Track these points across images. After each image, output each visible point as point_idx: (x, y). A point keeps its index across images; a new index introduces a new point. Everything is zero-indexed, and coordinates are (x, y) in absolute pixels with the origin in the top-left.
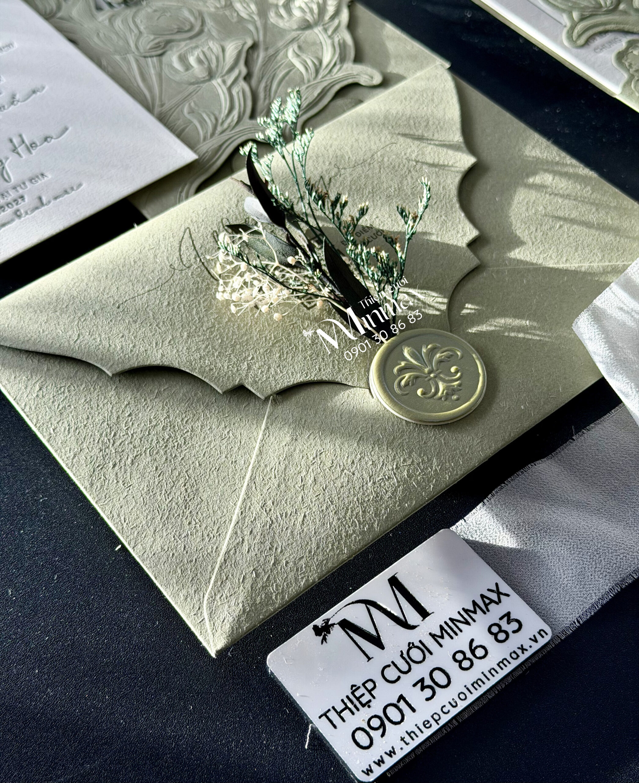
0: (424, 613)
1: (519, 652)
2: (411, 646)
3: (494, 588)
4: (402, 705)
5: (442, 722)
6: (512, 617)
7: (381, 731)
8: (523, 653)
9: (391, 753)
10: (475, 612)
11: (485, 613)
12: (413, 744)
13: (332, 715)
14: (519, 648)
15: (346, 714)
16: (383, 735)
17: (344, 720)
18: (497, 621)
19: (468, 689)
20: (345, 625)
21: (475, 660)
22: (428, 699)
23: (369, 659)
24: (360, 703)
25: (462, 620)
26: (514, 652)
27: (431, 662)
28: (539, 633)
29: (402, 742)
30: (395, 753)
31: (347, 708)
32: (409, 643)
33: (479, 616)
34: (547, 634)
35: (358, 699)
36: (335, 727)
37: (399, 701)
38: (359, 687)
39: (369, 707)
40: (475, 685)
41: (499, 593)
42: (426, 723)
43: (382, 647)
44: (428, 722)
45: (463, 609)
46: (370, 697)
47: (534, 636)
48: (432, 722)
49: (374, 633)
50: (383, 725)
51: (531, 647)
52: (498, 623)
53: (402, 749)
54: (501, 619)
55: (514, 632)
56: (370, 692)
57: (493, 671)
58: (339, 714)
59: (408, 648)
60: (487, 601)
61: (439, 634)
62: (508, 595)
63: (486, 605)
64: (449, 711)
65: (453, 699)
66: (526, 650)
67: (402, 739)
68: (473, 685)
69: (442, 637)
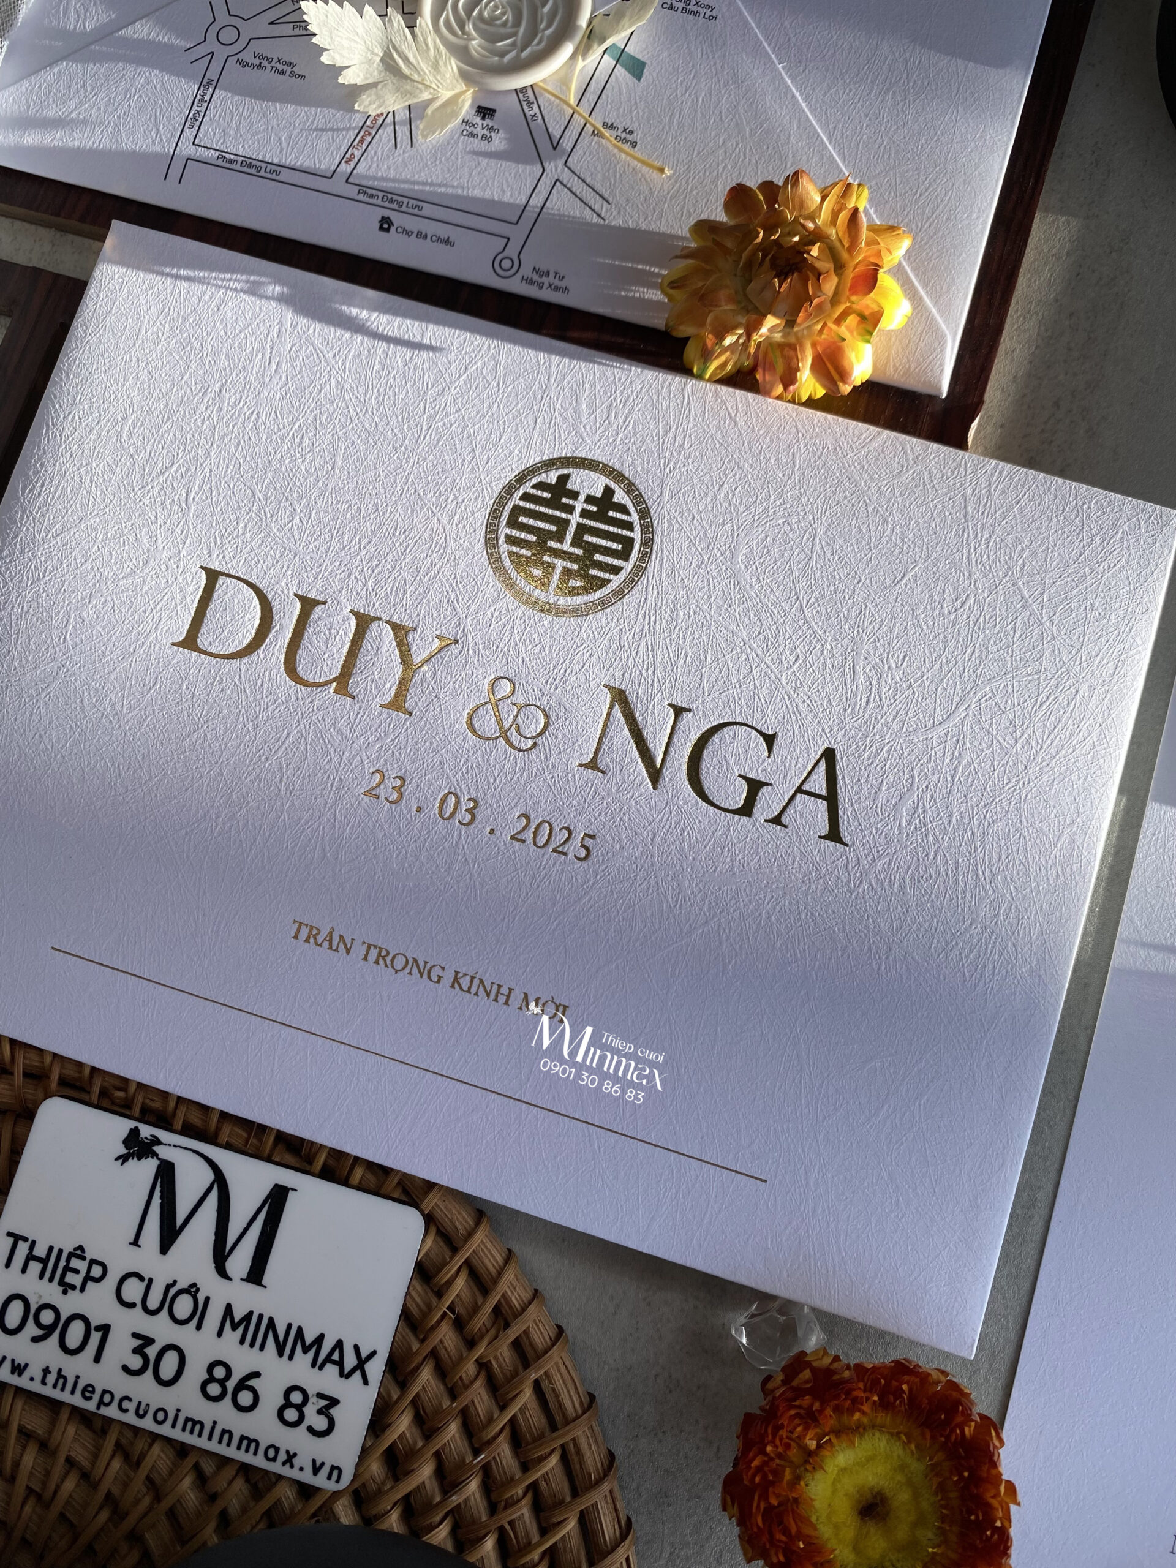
0: (255, 1276)
1: (282, 1456)
2: (192, 1290)
3: (364, 1354)
4: (96, 1337)
5: (105, 1411)
6: (334, 1411)
7: (40, 1332)
8: (284, 1464)
9: (18, 1369)
10: (306, 1350)
11: (313, 1365)
12: (48, 1391)
13: (23, 1249)
14: (288, 1452)
15: (35, 1267)
16: (36, 1340)
17: (24, 1271)
18: (311, 1392)
19: (176, 1417)
20: (166, 1174)
21: (229, 1397)
22: (125, 1368)
23: (135, 1243)
24: (63, 1275)
25: (281, 1338)
26: (277, 1450)
27: (184, 1336)
28: (333, 1468)
29: (41, 1374)
30: (20, 1375)
31: (44, 1261)
32: (194, 1285)
33: (303, 1360)
34: (338, 1481)
35: (67, 1269)
36: (8, 1265)
37: (97, 1329)
38: (84, 1258)
39: (65, 1292)
40: (189, 1425)
41: (361, 1366)
42: (91, 1389)
43: (165, 1248)
44: (93, 1392)
45: (300, 1329)
46: (78, 1286)
47: (323, 1464)
48: (96, 1397)
49: (179, 1221)
50: (49, 1330)
51: (301, 1469)
52: (310, 1396)
53: (32, 1379)
54: (320, 1396)
55: (310, 1429)
56: (88, 1278)
57: (226, 1437)
58: (30, 1257)
59: (186, 1287)
60: (336, 1356)
61: (237, 1318)
62: (366, 1382)
63: (328, 1359)
64: (126, 1411)
65: (148, 1405)
66: (292, 1466)
67: (46, 1371)
68: (187, 1420)
69: (234, 1327)
